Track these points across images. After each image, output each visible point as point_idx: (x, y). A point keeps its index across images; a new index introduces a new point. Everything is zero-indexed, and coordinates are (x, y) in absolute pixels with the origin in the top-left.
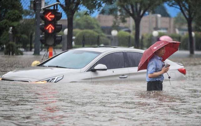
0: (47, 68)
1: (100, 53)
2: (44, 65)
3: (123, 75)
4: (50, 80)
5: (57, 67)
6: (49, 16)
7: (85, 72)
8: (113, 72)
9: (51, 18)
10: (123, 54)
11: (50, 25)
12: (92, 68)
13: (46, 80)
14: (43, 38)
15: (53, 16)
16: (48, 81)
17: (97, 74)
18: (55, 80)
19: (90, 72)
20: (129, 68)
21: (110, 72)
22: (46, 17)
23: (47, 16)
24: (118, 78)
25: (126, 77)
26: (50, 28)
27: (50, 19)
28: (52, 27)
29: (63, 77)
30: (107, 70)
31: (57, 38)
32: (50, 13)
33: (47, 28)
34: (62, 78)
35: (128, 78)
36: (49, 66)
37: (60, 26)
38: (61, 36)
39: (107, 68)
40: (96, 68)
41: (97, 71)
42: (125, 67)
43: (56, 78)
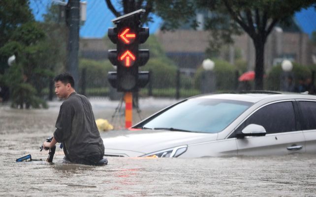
0: (152, 132)
1: (250, 104)
2: (145, 126)
3: (294, 144)
4: (163, 153)
5: (172, 130)
6: (125, 36)
7: (226, 140)
8: (276, 138)
9: (128, 39)
10: (293, 106)
11: (128, 52)
12: (239, 132)
13: (156, 155)
14: (114, 77)
15: (133, 36)
16: (160, 155)
17: (246, 142)
18: (172, 154)
19: (235, 138)
20: (304, 131)
21: (270, 139)
22: (120, 37)
23: (122, 36)
24: (285, 150)
25: (301, 148)
26: (128, 58)
27: (127, 41)
28: (131, 56)
29: (187, 148)
30: (266, 135)
31: (140, 77)
32: (127, 30)
33: (122, 58)
34: (185, 149)
35: (304, 149)
36: (155, 129)
37: (146, 54)
38: (147, 72)
39: (265, 132)
40: (245, 131)
41: (248, 137)
42: (297, 130)
43: (175, 150)
